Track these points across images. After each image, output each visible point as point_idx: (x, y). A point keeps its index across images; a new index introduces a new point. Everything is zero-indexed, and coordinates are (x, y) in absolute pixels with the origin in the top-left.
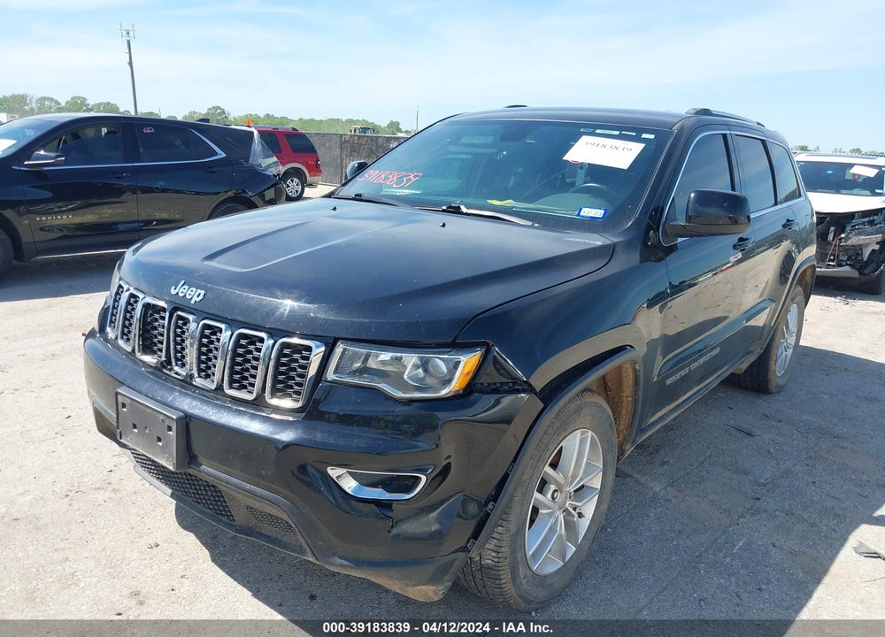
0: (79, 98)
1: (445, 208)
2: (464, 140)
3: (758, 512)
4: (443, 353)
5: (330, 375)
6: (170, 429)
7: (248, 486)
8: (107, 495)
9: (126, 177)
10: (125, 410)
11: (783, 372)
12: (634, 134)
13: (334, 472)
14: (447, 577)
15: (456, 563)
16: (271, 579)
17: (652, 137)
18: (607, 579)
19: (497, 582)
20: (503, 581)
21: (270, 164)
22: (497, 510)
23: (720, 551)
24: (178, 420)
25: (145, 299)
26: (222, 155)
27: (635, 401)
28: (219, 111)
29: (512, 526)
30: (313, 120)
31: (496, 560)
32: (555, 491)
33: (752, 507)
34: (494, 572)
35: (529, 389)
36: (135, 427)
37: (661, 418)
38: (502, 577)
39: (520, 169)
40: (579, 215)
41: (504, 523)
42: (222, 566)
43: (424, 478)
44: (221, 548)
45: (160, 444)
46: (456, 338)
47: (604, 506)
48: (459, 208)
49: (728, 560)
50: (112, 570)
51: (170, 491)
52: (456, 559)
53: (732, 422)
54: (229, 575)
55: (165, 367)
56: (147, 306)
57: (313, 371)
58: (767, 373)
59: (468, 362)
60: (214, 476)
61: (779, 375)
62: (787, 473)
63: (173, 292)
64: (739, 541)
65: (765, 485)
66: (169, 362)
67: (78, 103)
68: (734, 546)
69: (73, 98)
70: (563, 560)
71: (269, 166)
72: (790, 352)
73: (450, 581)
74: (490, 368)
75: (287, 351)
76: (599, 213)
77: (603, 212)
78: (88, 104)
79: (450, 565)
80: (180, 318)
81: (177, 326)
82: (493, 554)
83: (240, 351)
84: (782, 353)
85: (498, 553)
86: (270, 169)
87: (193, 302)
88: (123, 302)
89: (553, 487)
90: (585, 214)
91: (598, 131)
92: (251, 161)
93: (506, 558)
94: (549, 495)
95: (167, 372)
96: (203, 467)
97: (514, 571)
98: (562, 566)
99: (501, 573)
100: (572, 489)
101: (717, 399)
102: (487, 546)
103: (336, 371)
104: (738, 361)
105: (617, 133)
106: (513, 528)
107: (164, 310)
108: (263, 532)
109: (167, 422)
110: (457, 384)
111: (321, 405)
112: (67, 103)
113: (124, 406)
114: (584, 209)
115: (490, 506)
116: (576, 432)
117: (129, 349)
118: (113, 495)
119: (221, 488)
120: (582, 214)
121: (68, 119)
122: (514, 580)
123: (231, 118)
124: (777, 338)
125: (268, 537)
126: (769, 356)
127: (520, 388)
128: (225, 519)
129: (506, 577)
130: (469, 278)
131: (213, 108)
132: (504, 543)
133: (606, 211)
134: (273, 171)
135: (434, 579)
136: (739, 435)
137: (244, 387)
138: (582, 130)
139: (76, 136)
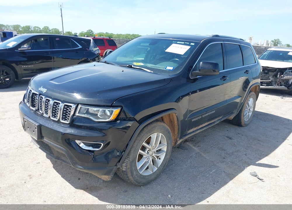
0: (46, 27)
1: (128, 66)
2: (142, 44)
3: (223, 162)
4: (108, 109)
5: (77, 114)
6: (36, 128)
7: (55, 145)
8: (29, 148)
9: (50, 54)
10: (26, 123)
11: (248, 120)
12: (188, 43)
13: (78, 142)
14: (111, 173)
15: (114, 169)
16: (69, 174)
17: (193, 44)
18: (168, 179)
19: (127, 176)
20: (129, 175)
21: (96, 50)
22: (125, 154)
23: (206, 173)
24: (38, 126)
25: (33, 91)
26: (80, 47)
27: (178, 125)
28: (91, 31)
29: (130, 159)
30: (121, 34)
31: (126, 169)
32: (148, 150)
33: (222, 161)
34: (126, 173)
35: (134, 120)
36: (28, 128)
37: (193, 132)
38: (128, 174)
39: (154, 54)
40: (166, 69)
41: (128, 158)
42: (56, 169)
43: (102, 144)
44: (57, 165)
45: (34, 132)
46: (112, 104)
47: (168, 157)
48: (132, 66)
49: (208, 175)
50: (25, 169)
51: (39, 146)
52: (113, 168)
53: (226, 135)
54: (57, 172)
55: (37, 111)
56: (33, 93)
57: (72, 113)
58: (241, 120)
59: (116, 111)
60: (47, 142)
61: (246, 121)
62: (238, 151)
63: (39, 89)
64: (213, 170)
65: (229, 154)
66: (38, 110)
67: (46, 28)
68: (211, 171)
69: (45, 27)
70: (153, 172)
71: (96, 51)
72: (251, 114)
73: (112, 175)
74: (122, 114)
75: (66, 107)
76: (171, 68)
77: (173, 68)
78: (49, 29)
79: (112, 170)
80: (41, 97)
81: (40, 99)
82: (125, 167)
83: (55, 106)
84: (247, 113)
85: (126, 167)
86: (96, 52)
87: (44, 92)
88: (28, 92)
89: (148, 149)
90: (168, 69)
91: (178, 42)
92: (90, 49)
93: (129, 169)
94: (146, 152)
95: (37, 112)
96: (45, 139)
97: (132, 172)
98: (152, 174)
99: (128, 173)
100: (155, 150)
101: (225, 128)
102: (123, 165)
103: (79, 113)
104: (228, 115)
105: (183, 43)
106: (131, 160)
107: (37, 94)
108: (62, 159)
109: (35, 126)
110: (112, 118)
111: (74, 122)
112: (43, 28)
113: (26, 122)
114: (167, 67)
115: (123, 153)
116: (155, 133)
117: (29, 106)
118: (30, 149)
119: (49, 145)
120: (166, 68)
121: (33, 36)
122: (132, 176)
123: (95, 33)
124: (244, 109)
125: (63, 160)
126: (241, 114)
127: (132, 119)
128: (52, 155)
129: (129, 174)
130: (121, 87)
131: (89, 30)
132: (128, 164)
133: (174, 67)
134: (97, 52)
135: (107, 174)
136: (227, 139)
137: (55, 117)
138: (173, 42)
139: (36, 41)
